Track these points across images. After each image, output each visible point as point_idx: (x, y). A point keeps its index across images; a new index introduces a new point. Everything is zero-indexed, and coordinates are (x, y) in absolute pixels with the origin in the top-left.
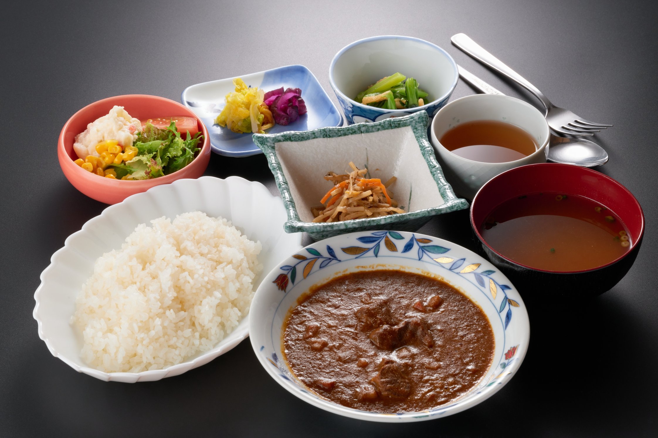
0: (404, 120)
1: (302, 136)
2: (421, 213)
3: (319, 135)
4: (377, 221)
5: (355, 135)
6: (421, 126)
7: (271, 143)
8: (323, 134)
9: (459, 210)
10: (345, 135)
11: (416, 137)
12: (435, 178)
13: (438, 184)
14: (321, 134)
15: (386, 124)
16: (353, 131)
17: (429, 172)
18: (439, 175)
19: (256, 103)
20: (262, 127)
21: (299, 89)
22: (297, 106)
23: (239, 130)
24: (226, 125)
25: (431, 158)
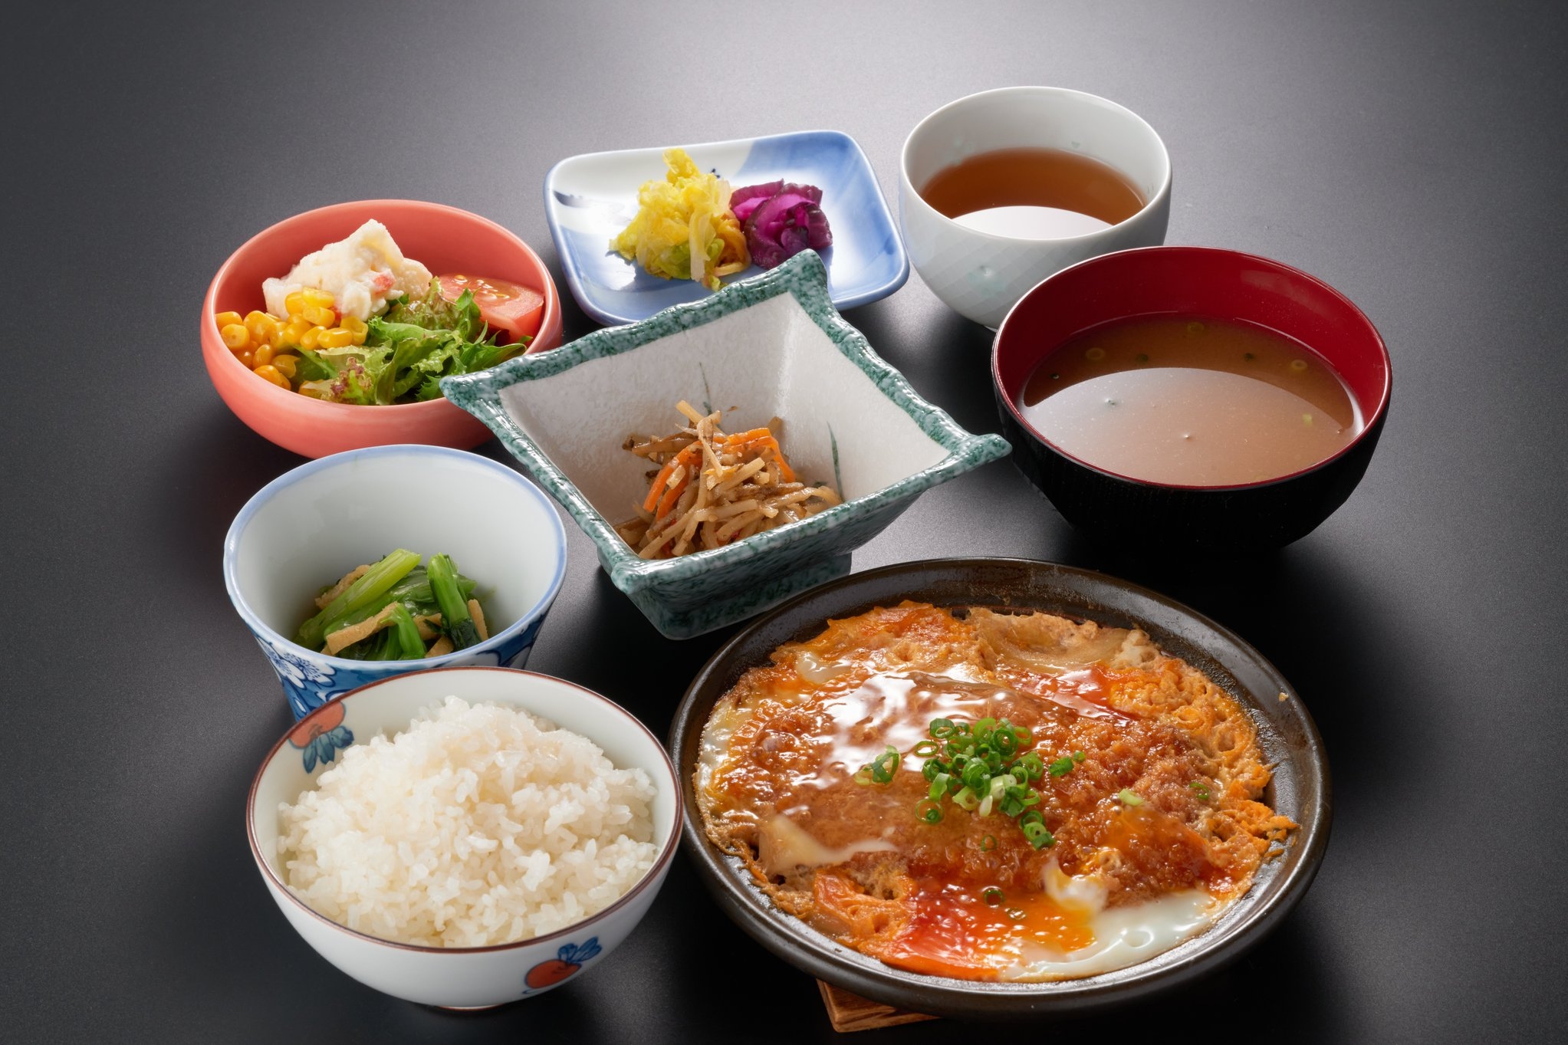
0: (772, 281)
1: (553, 362)
2: (910, 486)
3: (590, 353)
4: (819, 525)
5: (671, 336)
6: (815, 286)
7: (489, 393)
8: (599, 348)
9: (991, 461)
10: (648, 340)
11: (810, 314)
12: (898, 401)
13: (912, 412)
14: (595, 348)
15: (734, 298)
16: (665, 327)
17: (877, 390)
18: (904, 391)
19: (705, 211)
20: (718, 269)
21: (814, 189)
22: (805, 228)
23: (663, 272)
24: (635, 257)
25: (868, 356)
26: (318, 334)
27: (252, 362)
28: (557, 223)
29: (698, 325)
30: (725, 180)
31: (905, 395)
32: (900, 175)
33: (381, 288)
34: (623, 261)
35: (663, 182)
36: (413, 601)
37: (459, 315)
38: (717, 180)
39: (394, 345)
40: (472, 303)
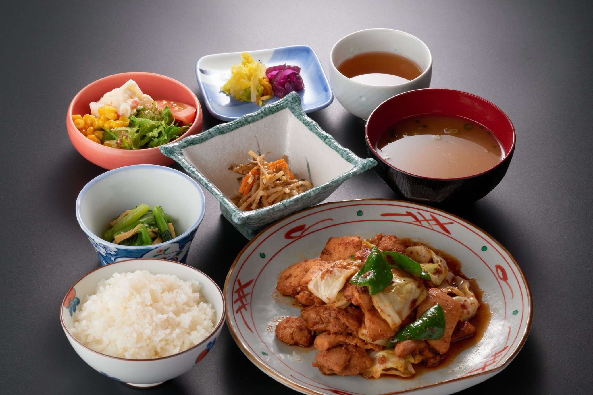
0: (281, 104)
1: (201, 138)
2: (341, 179)
3: (215, 134)
4: (308, 195)
5: (244, 126)
6: (297, 105)
7: (178, 151)
8: (218, 132)
9: (370, 168)
10: (236, 128)
11: (296, 116)
12: (332, 147)
13: (338, 151)
14: (216, 132)
15: (267, 111)
16: (242, 123)
17: (324, 143)
18: (335, 143)
19: (256, 76)
20: (261, 98)
21: (297, 67)
22: (294, 82)
23: (241, 99)
24: (230, 93)
25: (319, 130)
26: (111, 123)
27: (86, 133)
28: (200, 81)
29: (254, 122)
30: (264, 64)
31: (335, 145)
32: (330, 62)
33: (134, 105)
34: (225, 95)
35: (241, 65)
36: (147, 223)
37: (164, 116)
38: (261, 64)
39: (140, 127)
40: (169, 111)
